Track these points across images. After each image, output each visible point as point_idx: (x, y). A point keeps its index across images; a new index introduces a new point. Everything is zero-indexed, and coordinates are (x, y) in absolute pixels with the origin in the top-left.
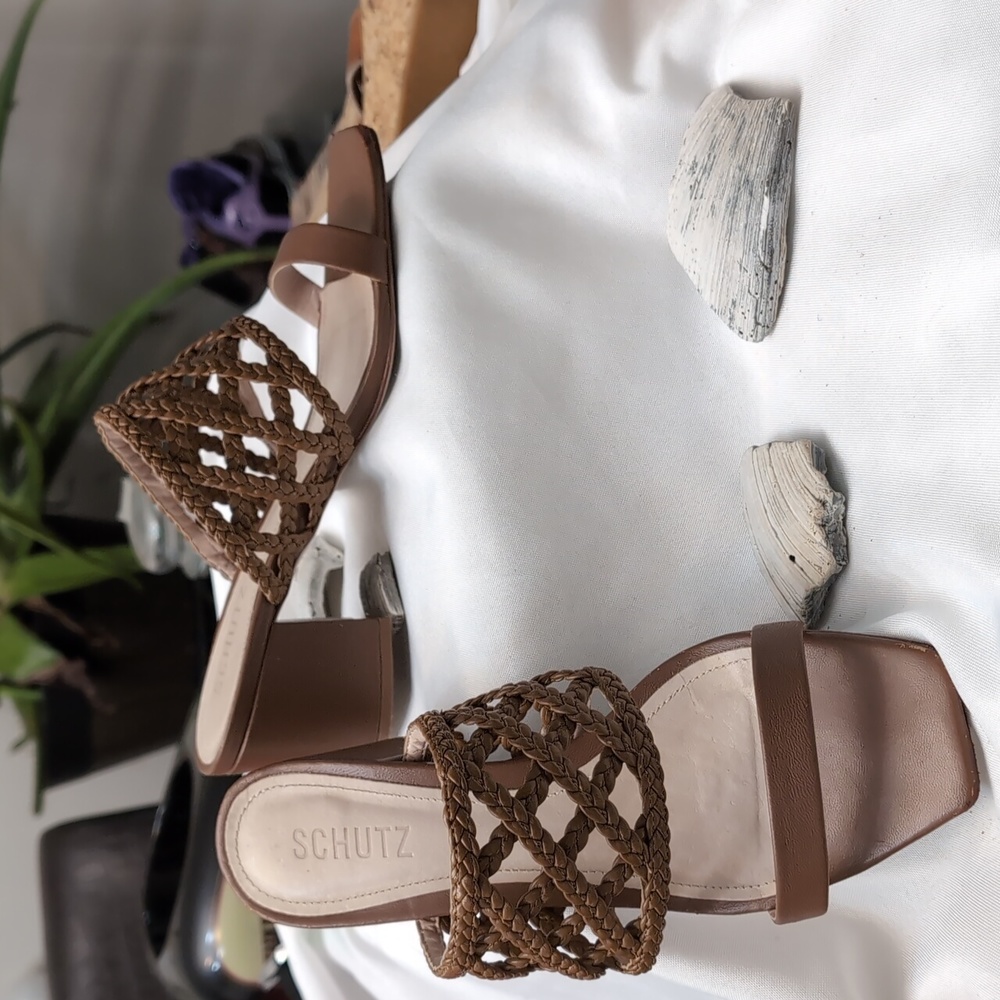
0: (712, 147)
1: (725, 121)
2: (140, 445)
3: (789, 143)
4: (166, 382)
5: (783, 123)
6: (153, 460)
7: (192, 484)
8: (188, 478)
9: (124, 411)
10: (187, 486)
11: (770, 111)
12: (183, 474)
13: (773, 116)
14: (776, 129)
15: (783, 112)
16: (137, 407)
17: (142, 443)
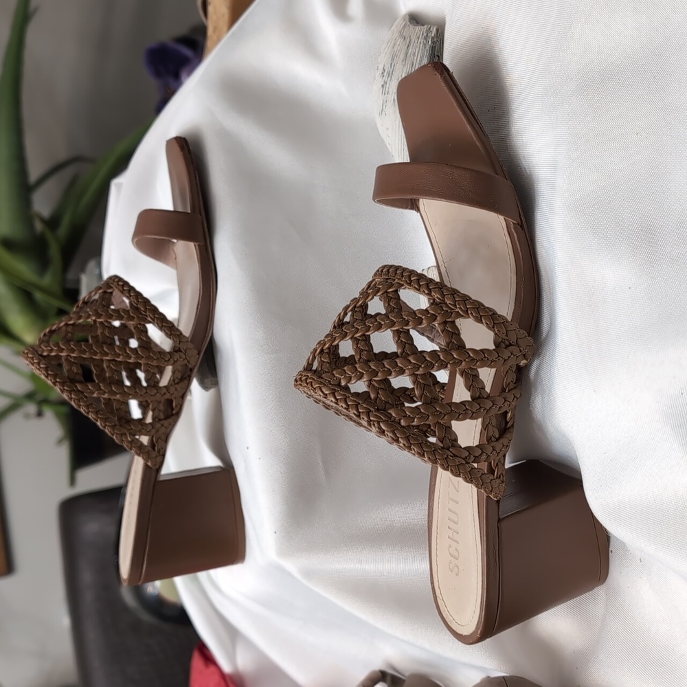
0: (393, 59)
1: (400, 41)
2: (48, 374)
3: (438, 56)
4: (64, 328)
5: (433, 43)
6: (57, 384)
7: (86, 397)
8: (83, 393)
9: (37, 352)
10: (82, 398)
11: (425, 34)
12: (78, 390)
13: (426, 38)
14: (428, 47)
15: (433, 35)
16: (45, 348)
17: (50, 373)
